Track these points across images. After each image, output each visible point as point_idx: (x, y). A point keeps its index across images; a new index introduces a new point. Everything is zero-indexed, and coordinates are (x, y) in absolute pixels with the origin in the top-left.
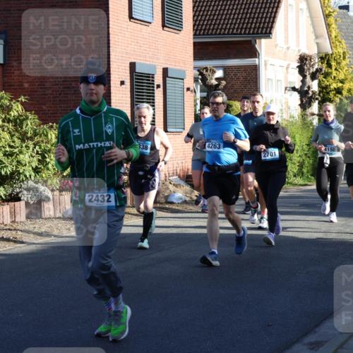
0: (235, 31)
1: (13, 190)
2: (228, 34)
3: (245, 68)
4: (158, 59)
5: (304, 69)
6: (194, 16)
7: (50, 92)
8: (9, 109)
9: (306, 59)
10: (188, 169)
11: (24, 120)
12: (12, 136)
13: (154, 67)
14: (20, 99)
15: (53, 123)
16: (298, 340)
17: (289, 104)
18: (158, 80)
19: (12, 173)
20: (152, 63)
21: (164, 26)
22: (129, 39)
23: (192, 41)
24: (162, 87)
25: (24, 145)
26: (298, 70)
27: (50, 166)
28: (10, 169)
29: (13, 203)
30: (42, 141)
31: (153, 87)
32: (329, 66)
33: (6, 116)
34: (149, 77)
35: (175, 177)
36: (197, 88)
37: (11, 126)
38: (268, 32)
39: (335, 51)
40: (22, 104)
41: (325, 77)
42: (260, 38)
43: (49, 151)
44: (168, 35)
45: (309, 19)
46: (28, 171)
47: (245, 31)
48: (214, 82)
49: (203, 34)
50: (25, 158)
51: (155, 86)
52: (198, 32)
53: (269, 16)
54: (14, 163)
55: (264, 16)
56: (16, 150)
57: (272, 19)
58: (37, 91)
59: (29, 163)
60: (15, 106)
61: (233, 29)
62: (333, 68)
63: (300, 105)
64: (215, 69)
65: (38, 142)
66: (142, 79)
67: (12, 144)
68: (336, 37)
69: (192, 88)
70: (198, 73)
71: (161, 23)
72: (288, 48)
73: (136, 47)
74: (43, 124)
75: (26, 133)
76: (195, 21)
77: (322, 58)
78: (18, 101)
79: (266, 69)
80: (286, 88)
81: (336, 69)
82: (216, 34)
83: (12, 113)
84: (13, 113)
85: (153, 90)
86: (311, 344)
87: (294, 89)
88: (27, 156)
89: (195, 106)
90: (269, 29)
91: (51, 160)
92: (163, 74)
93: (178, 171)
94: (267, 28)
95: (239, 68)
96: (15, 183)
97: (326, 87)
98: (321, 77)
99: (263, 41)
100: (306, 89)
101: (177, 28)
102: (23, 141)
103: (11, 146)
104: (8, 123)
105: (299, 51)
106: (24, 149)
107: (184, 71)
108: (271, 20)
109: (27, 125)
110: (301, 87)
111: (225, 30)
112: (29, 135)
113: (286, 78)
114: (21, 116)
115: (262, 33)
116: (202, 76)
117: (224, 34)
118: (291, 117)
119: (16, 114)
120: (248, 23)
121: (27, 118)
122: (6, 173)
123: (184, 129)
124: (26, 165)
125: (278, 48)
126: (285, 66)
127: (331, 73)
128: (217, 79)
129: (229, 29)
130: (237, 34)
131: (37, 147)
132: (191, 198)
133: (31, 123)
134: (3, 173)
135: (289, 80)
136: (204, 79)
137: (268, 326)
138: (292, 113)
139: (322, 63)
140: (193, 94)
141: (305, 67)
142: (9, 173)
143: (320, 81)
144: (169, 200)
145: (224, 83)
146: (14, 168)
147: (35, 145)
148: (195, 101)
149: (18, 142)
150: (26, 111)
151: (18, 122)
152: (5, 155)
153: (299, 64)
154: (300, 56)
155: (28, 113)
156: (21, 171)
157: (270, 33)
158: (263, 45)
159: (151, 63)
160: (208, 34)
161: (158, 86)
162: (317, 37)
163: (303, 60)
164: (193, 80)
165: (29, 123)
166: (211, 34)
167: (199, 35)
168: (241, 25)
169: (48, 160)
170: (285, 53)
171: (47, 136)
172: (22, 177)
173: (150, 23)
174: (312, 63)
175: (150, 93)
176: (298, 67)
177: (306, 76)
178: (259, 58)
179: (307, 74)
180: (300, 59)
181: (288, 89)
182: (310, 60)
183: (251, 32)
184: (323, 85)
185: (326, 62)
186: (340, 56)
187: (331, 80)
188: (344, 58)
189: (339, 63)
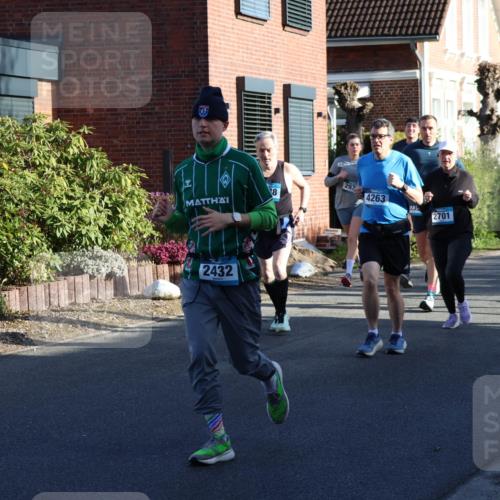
0: (386, 31)
1: (72, 260)
2: (376, 35)
3: (401, 83)
4: (276, 71)
5: (485, 84)
6: (328, 11)
7: (124, 119)
8: (67, 144)
9: (488, 71)
10: (319, 229)
11: (87, 159)
12: (71, 183)
13: (271, 83)
14: (82, 131)
15: (128, 164)
17: (464, 135)
18: (277, 101)
19: (71, 235)
20: (269, 77)
21: (284, 24)
22: (236, 45)
23: (325, 46)
24: (282, 111)
25: (88, 195)
26: (476, 85)
27: (124, 224)
28: (68, 229)
29: (72, 278)
30: (113, 190)
31: (270, 112)
33: (62, 155)
34: (264, 98)
35: (302, 240)
36: (332, 112)
37: (69, 168)
38: (433, 31)
40: (85, 136)
42: (422, 40)
43: (123, 203)
44: (291, 37)
45: (493, 13)
46: (94, 233)
47: (400, 31)
48: (357, 104)
49: (341, 36)
50: (89, 213)
51: (273, 111)
52: (333, 33)
53: (434, 9)
54: (74, 221)
55: (428, 9)
56: (77, 203)
57: (439, 13)
58: (105, 119)
59: (95, 220)
60: (74, 140)
61: (384, 28)
64: (357, 86)
65: (107, 191)
66: (255, 101)
67: (71, 194)
69: (325, 113)
70: (333, 91)
71: (280, 21)
72: (462, 55)
73: (245, 55)
74: (115, 165)
75: (90, 178)
76: (329, 17)
78: (79, 133)
79: (430, 85)
80: (459, 112)
82: (358, 36)
83: (71, 151)
84: (73, 151)
85: (270, 116)
87: (471, 113)
88: (92, 210)
89: (330, 138)
90: (435, 28)
91: (126, 216)
92: (284, 94)
93: (305, 231)
94: (432, 27)
95: (391, 83)
96: (75, 249)
99: (427, 45)
100: (488, 112)
101: (304, 28)
102: (86, 189)
103: (69, 198)
104: (65, 163)
105: (478, 59)
106: (88, 201)
107: (314, 89)
108: (438, 15)
109: (92, 166)
110: (481, 110)
111: (372, 29)
112: (95, 181)
113: (460, 98)
114: (84, 154)
115: (424, 33)
116: (339, 96)
117: (370, 35)
118: (466, 154)
119: (76, 151)
120: (404, 20)
121: (92, 157)
122: (62, 234)
123: (313, 171)
124: (90, 223)
125: (448, 55)
126: (459, 80)
128: (360, 100)
129: (378, 28)
130: (389, 35)
131: (106, 198)
132: (324, 269)
133: (98, 164)
134: (58, 235)
135: (465, 100)
136: (342, 100)
137: (436, 450)
138: (469, 148)
140: (326, 122)
141: (487, 82)
142: (66, 234)
144: (292, 273)
145: (370, 105)
146: (74, 228)
147: (103, 195)
148: (329, 131)
149: (79, 191)
150: (90, 147)
151: (80, 163)
152: (60, 209)
153: (478, 78)
154: (480, 65)
155: (93, 150)
156: (84, 232)
157: (437, 33)
158: (426, 50)
159: (266, 77)
160: (347, 36)
161: (277, 111)
163: (484, 71)
164: (326, 102)
165: (95, 165)
166: (353, 36)
167: (336, 36)
168: (395, 22)
169: (121, 216)
170: (459, 61)
171: (119, 182)
172: (85, 240)
173: (265, 21)
174: (497, 76)
175: (265, 120)
176: (477, 81)
177: (488, 94)
178: (420, 69)
179: (490, 91)
180: (479, 70)
181: (462, 113)
182: (495, 71)
183: (410, 32)
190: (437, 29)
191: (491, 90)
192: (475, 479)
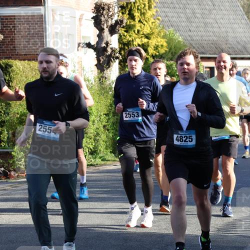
5: (100, 20)
9: (103, 9)
17: (84, 64)
26: (93, 21)
32: (132, 17)
41: (126, 31)
62: (137, 20)
63: (96, 65)
77: (122, 7)
81: (140, 21)
87: (89, 45)
97: (129, 43)
98: (122, 31)
100: (103, 45)
110: (97, 42)
113: (79, 32)
126: (78, 17)
127: (134, 26)
135: (83, 34)
138: (87, 76)
139: (123, 13)
141: (103, 19)
143: (120, 36)
153: (94, 15)
154: (96, 4)
163: (99, 9)
174: (110, 14)
176: (93, 18)
177: (103, 29)
178: (44, 5)
179: (105, 27)
180: (95, 8)
181: (81, 45)
182: (109, 10)
184: (125, 41)
185: (127, 12)
186: (145, 5)
187: (134, 35)
188: (150, 7)
189: (143, 14)
191: (105, 25)
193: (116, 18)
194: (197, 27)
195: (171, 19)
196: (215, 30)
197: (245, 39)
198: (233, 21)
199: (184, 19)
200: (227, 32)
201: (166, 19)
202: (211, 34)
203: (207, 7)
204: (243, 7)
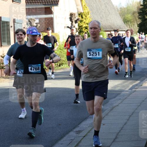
3: (48, 19)
5: (72, 19)
9: (73, 15)
13: (10, 19)
16: (71, 130)
17: (66, 34)
18: (11, 24)
21: (13, 1)
24: (13, 27)
26: (69, 19)
32: (82, 17)
34: (7, 23)
38: (57, 3)
39: (84, 11)
41: (81, 22)
42: (53, 6)
47: (47, 3)
49: (30, 5)
51: (10, 27)
61: (42, 2)
62: (84, 18)
66: (5, 24)
68: (84, 5)
72: (65, 10)
73: (1, 10)
77: (79, 14)
79: (56, 19)
80: (65, 27)
81: (85, 19)
82: (35, 5)
86: (77, 131)
87: (68, 27)
90: (57, 2)
92: (13, 22)
97: (81, 26)
98: (79, 22)
99: (55, 7)
100: (73, 27)
101: (19, 2)
110: (71, 26)
111: (39, 3)
115: (54, 4)
117: (38, 5)
120: (48, 0)
125: (61, 10)
126: (64, 18)
127: (83, 20)
130: (44, 4)
135: (66, 23)
137: (59, 125)
139: (79, 16)
140: (26, 30)
141: (73, 18)
143: (79, 24)
153: (70, 17)
154: (70, 13)
157: (58, 4)
158: (55, 9)
159: (8, 17)
160: (32, 5)
161: (11, 27)
162: (77, 6)
163: (71, 15)
164: (26, 24)
167: (28, 5)
168: (45, 1)
170: (64, 12)
174: (75, 16)
175: (8, 29)
176: (70, 18)
177: (73, 22)
178: (53, 14)
179: (73, 21)
183: (50, 3)
184: (80, 25)
185: (81, 16)
186: (86, 13)
187: (83, 23)
188: (88, 14)
189: (86, 16)
190: (58, 3)
192: (71, 132)
193: (77, 18)
194: (104, 20)
195: (95, 18)
196: (110, 21)
197: (120, 24)
198: (116, 18)
199: (100, 18)
200: (114, 22)
201: (94, 18)
202: (109, 23)
203: (107, 14)
204: (119, 14)
